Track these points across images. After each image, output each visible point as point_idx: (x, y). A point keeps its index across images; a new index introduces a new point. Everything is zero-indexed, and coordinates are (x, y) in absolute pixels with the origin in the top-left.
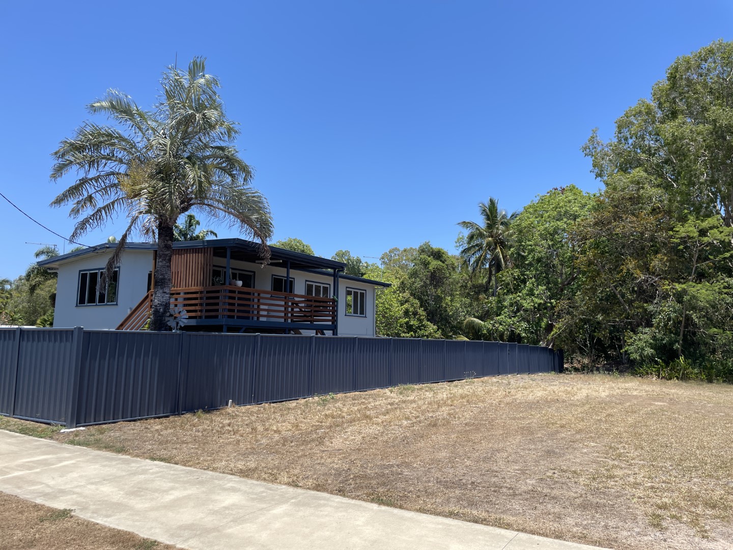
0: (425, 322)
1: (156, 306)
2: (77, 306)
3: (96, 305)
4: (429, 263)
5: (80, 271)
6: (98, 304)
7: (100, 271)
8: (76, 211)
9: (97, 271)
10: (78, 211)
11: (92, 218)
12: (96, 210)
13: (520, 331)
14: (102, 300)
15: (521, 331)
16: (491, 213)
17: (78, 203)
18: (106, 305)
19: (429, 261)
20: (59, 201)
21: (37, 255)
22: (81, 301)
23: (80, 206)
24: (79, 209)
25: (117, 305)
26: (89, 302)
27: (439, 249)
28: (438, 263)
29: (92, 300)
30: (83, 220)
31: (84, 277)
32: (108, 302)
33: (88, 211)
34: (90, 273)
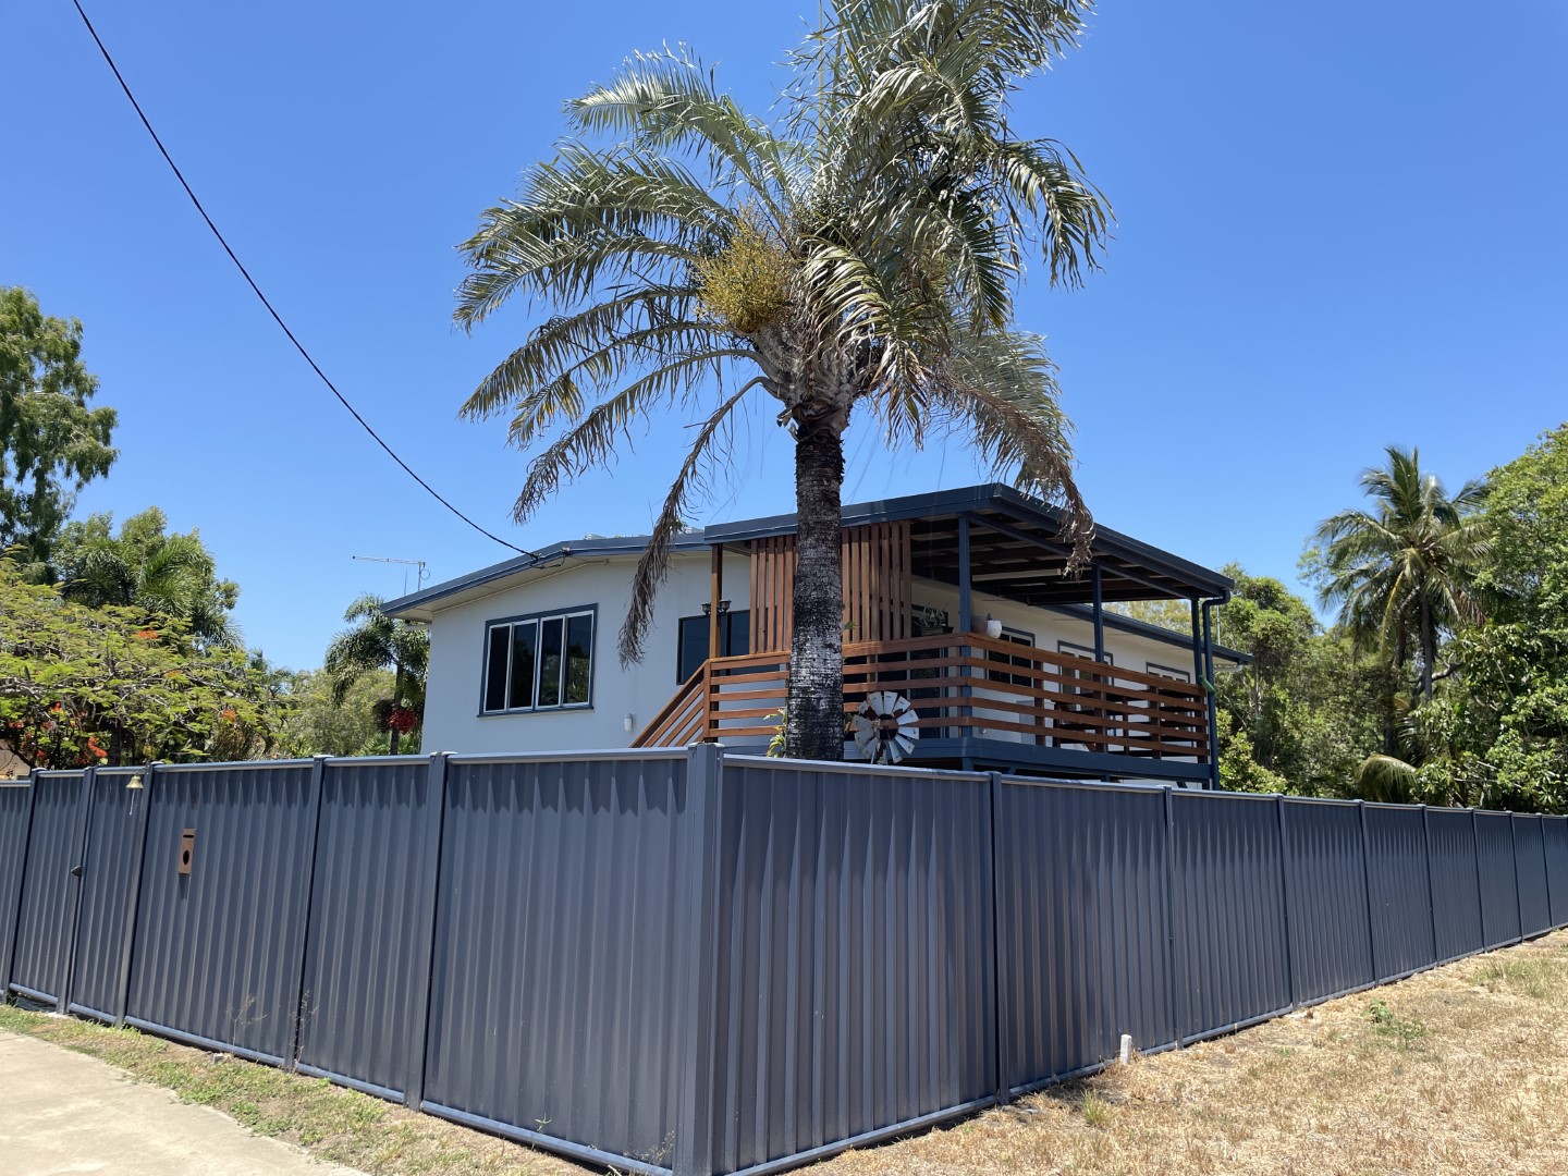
0: (1253, 767)
1: (804, 690)
2: (481, 714)
3: (534, 711)
4: (1248, 617)
5: (489, 623)
6: (537, 707)
7: (543, 619)
8: (524, 429)
9: (536, 620)
10: (530, 427)
11: (574, 443)
12: (585, 418)
13: (1536, 788)
14: (549, 697)
15: (1540, 789)
16: (1403, 488)
17: (532, 400)
18: (562, 709)
19: (1248, 613)
20: (482, 399)
21: (351, 616)
22: (493, 701)
23: (535, 412)
24: (532, 421)
25: (591, 707)
26: (513, 705)
27: (1268, 581)
28: (1274, 616)
29: (521, 698)
30: (550, 451)
31: (498, 639)
32: (565, 702)
33: (559, 424)
34: (516, 627)
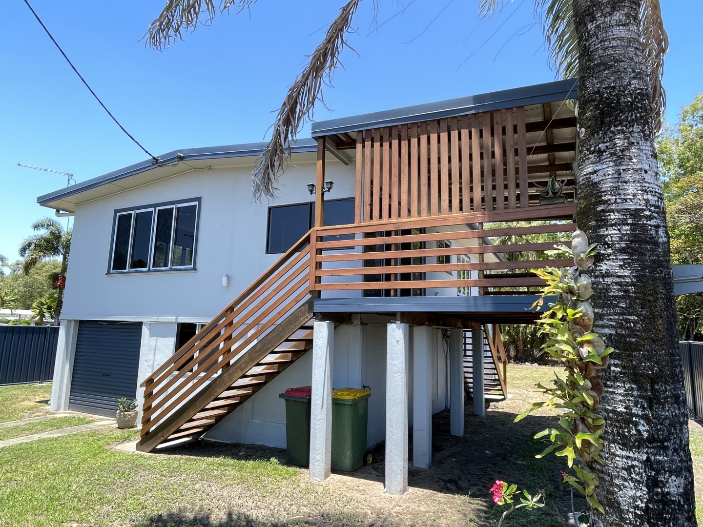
2: (109, 273)
3: (149, 271)
5: (116, 211)
6: (152, 269)
7: (158, 208)
9: (153, 209)
14: (161, 262)
18: (171, 270)
22: (119, 263)
25: (195, 269)
26: (133, 267)
29: (140, 262)
32: (175, 264)
34: (137, 214)
